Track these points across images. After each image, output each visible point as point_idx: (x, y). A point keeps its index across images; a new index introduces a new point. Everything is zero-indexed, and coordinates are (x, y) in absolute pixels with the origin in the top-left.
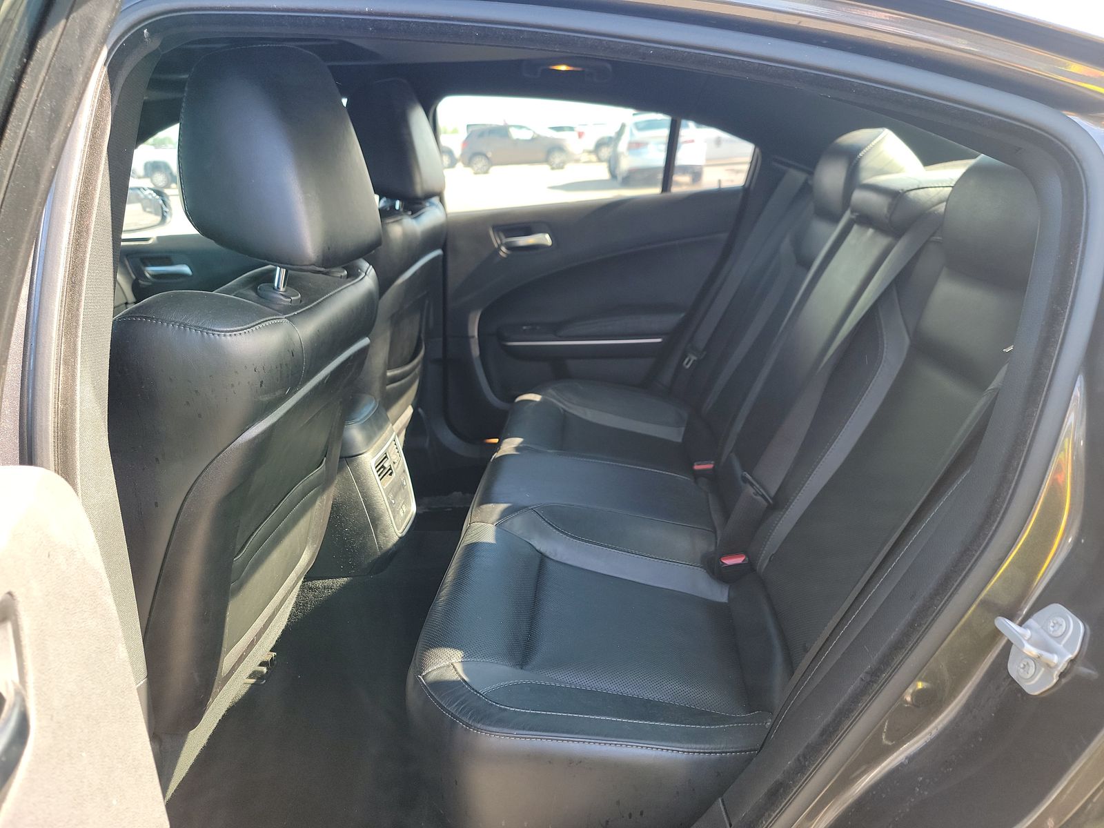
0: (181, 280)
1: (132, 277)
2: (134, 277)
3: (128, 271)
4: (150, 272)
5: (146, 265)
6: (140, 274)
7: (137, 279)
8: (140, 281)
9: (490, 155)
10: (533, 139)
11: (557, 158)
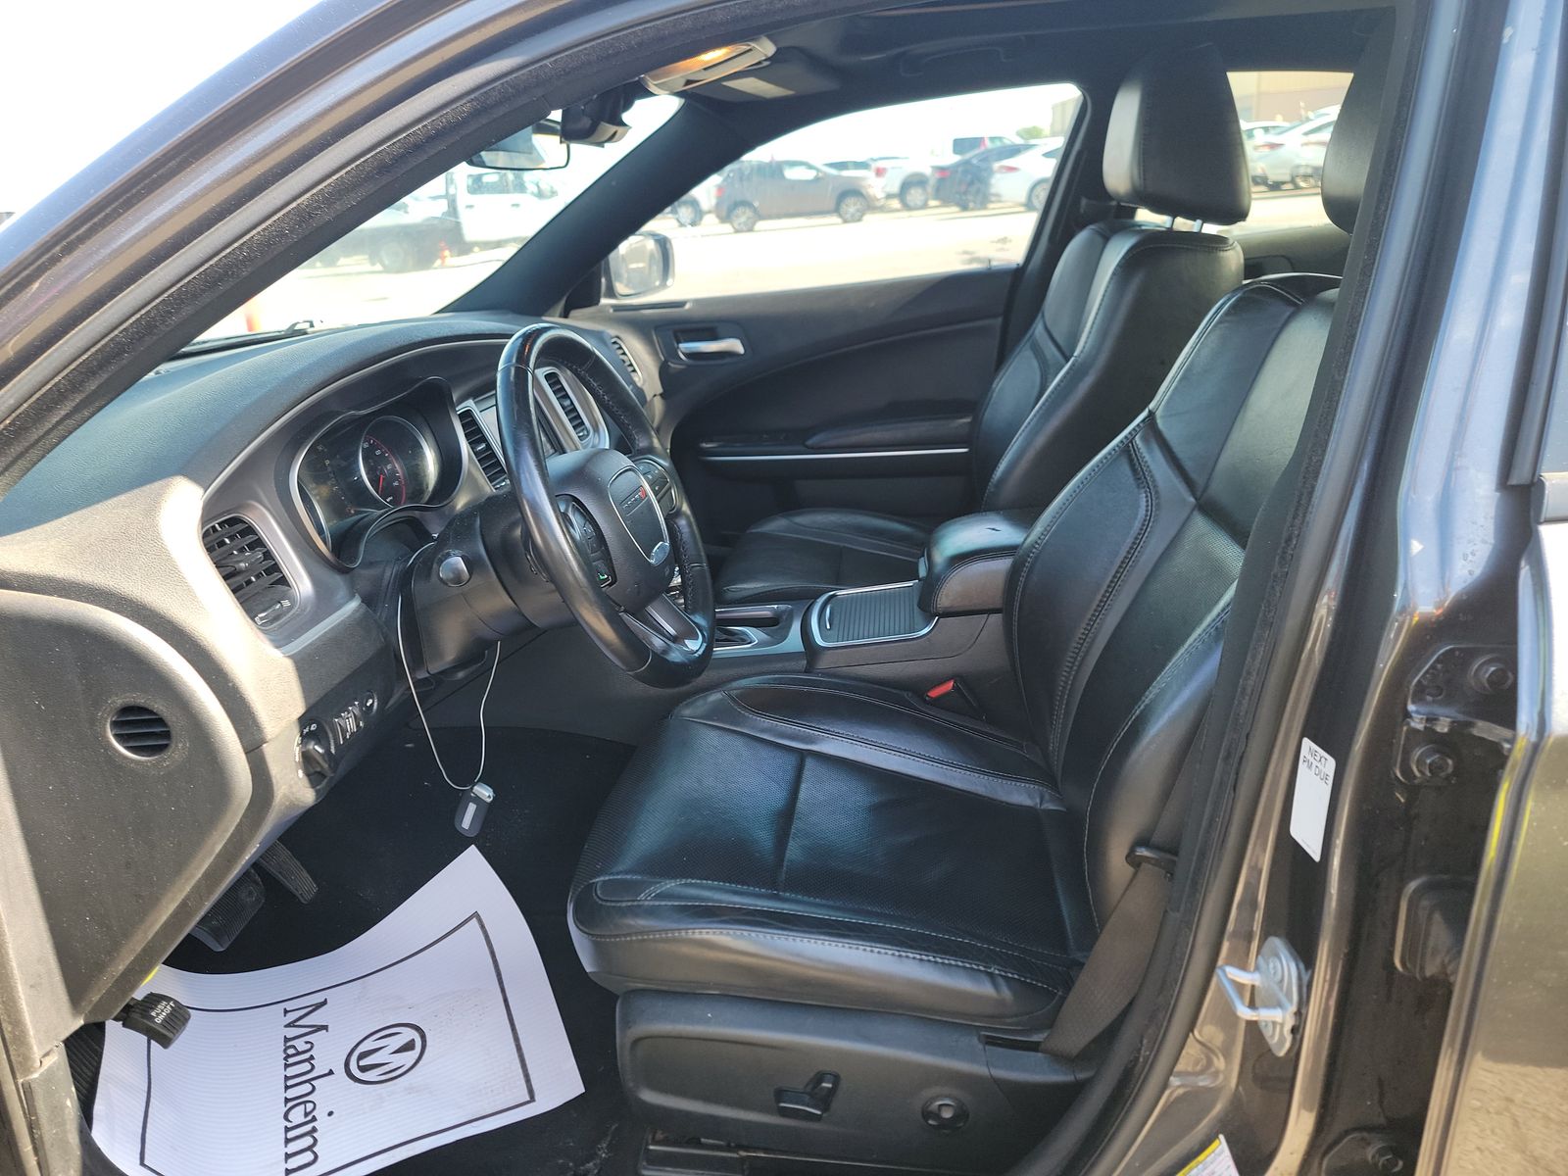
0: (728, 360)
1: (660, 358)
2: (663, 358)
3: (656, 350)
4: (683, 350)
5: (679, 342)
6: (672, 354)
7: (666, 361)
8: (670, 363)
9: (756, 204)
10: (817, 179)
11: (851, 206)
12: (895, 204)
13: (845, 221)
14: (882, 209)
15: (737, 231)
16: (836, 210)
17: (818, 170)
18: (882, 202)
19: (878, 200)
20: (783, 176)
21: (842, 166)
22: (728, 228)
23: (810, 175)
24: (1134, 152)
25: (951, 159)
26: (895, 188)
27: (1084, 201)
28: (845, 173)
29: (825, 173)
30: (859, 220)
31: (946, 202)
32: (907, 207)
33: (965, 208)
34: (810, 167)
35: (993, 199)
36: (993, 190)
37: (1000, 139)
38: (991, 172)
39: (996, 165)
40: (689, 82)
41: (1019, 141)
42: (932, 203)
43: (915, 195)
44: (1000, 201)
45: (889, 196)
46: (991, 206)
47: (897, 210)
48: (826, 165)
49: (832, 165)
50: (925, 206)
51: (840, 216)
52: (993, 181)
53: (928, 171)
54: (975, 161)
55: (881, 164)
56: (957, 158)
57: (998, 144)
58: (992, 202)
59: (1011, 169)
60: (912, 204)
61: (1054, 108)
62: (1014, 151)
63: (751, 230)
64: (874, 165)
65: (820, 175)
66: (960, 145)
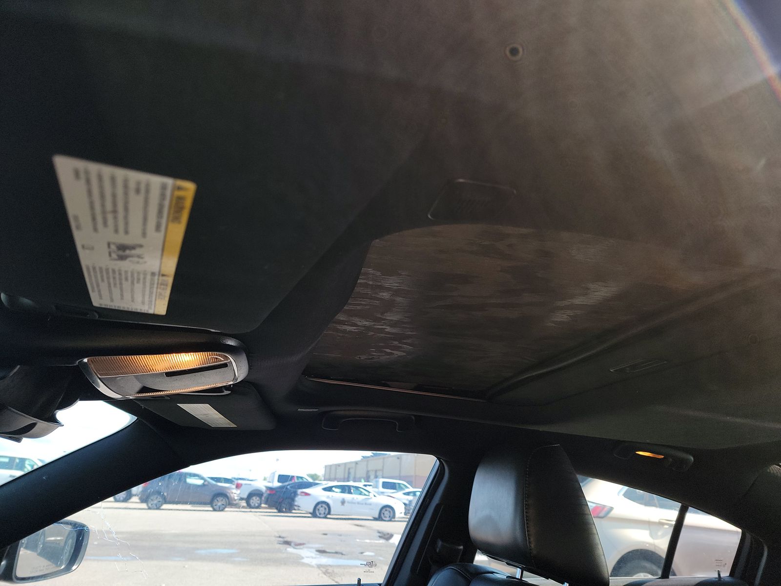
9: (165, 495)
10: (204, 485)
11: (220, 502)
12: (244, 503)
13: (215, 510)
14: (236, 506)
15: (149, 508)
16: (211, 503)
17: (205, 480)
18: (237, 502)
19: (235, 500)
20: (185, 481)
21: (218, 480)
22: (144, 506)
23: (200, 482)
24: (515, 517)
25: (276, 484)
26: (245, 496)
27: (440, 543)
28: (220, 484)
29: (208, 482)
30: (223, 510)
31: (271, 506)
32: (249, 506)
33: (280, 511)
34: (202, 478)
35: (296, 508)
36: (296, 503)
37: (302, 478)
38: (295, 494)
39: (300, 491)
40: (144, 389)
41: (311, 480)
42: (263, 505)
43: (255, 501)
44: (299, 510)
45: (242, 499)
46: (294, 511)
47: (243, 507)
48: (209, 478)
49: (212, 478)
50: (259, 507)
51: (212, 507)
52: (297, 499)
53: (264, 489)
54: (289, 487)
55: (240, 482)
56: (280, 484)
57: (300, 480)
58: (295, 510)
59: (307, 494)
60: (252, 505)
61: (326, 467)
62: (309, 485)
63: (158, 508)
64: (236, 482)
65: (206, 483)
66: (282, 478)
